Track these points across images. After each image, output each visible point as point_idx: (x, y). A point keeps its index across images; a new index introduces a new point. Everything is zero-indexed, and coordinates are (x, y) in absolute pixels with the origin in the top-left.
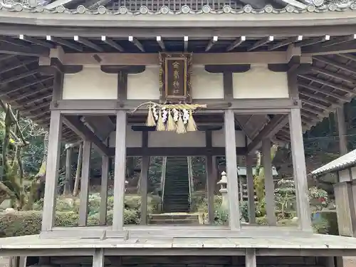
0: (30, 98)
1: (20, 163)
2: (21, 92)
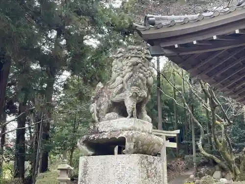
0: (238, 83)
1: (227, 140)
2: (231, 79)
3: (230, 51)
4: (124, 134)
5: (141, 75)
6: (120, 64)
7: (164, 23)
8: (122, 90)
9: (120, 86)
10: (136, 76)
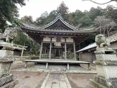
1: (36, 49)
2: (37, 40)
3: (38, 35)
4: (3, 46)
5: (12, 34)
6: (7, 31)
7: (26, 26)
8: (6, 36)
9: (6, 35)
10: (11, 34)
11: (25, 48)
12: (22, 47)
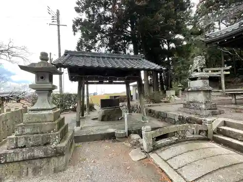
11: (226, 71)
12: (220, 71)
